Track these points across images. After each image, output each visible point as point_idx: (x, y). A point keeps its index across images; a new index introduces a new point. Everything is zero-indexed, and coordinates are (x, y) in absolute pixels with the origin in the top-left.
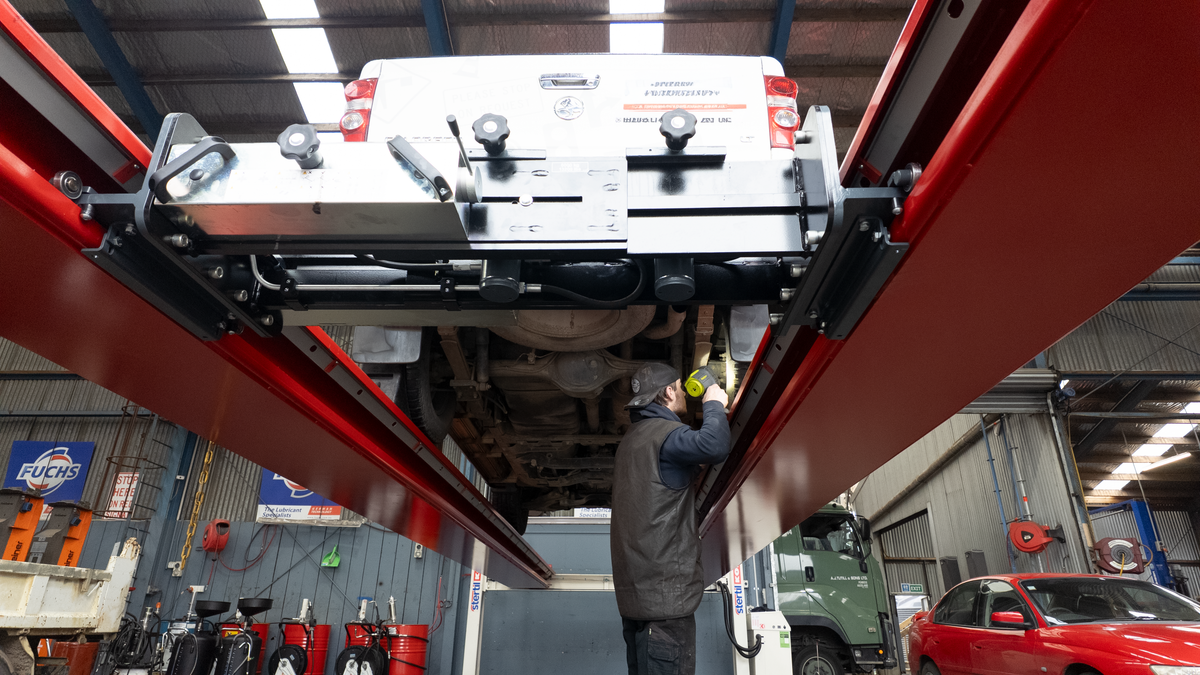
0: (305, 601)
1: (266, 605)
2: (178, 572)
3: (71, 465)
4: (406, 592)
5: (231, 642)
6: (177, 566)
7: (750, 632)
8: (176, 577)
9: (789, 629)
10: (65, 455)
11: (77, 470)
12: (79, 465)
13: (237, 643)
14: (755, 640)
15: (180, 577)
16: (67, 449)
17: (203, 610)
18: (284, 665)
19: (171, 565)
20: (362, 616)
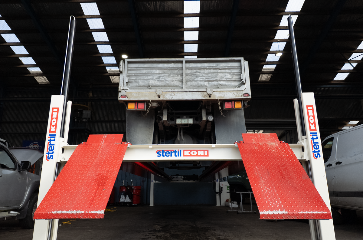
3: (39, 147)
4: (133, 178)
7: (220, 186)
9: (229, 185)
10: (37, 144)
11: (41, 148)
12: (41, 147)
14: (221, 188)
16: (37, 143)
20: (123, 184)
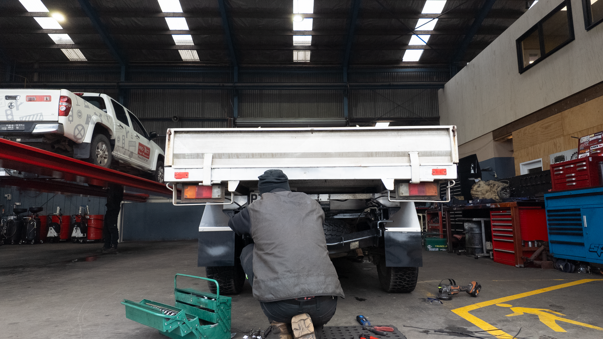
0: (58, 207)
1: (40, 209)
2: (10, 198)
4: (99, 203)
5: (28, 222)
6: (8, 196)
8: (9, 200)
13: (30, 222)
15: (10, 200)
17: (17, 212)
18: (51, 229)
19: (6, 196)
20: (80, 212)
